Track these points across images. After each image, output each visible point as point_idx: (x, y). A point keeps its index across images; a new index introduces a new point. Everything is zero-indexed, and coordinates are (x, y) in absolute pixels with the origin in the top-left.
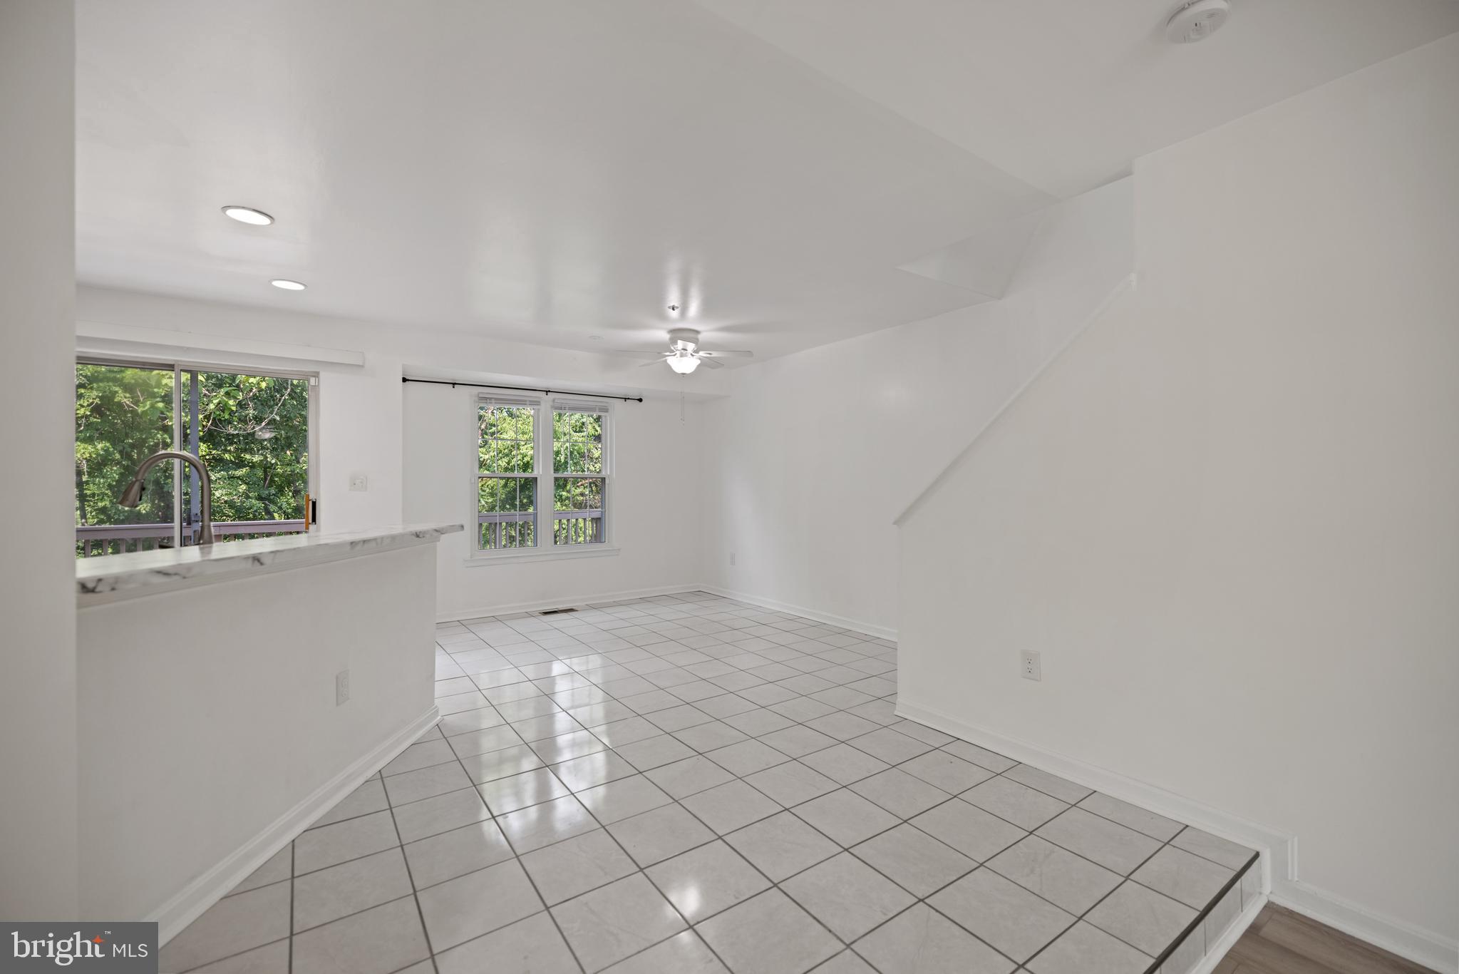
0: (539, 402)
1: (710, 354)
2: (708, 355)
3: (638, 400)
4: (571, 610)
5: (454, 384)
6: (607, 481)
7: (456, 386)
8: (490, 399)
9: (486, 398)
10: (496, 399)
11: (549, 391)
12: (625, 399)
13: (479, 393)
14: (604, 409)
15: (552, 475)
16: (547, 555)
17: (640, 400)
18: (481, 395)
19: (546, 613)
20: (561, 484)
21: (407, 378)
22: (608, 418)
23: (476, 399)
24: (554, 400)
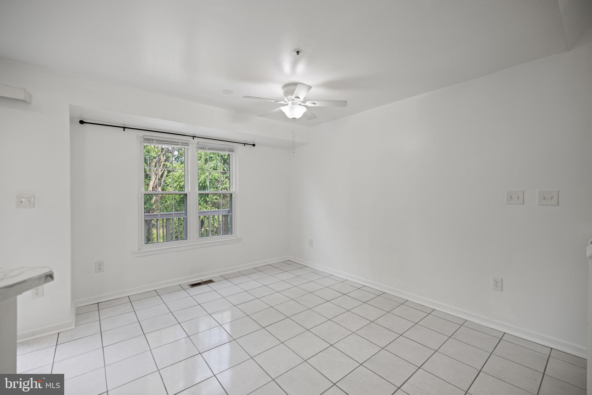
0: (188, 144)
1: (315, 104)
2: (313, 105)
3: (252, 145)
4: (211, 281)
5: (124, 128)
6: (233, 196)
7: (126, 129)
8: (153, 140)
9: (149, 140)
10: (156, 140)
11: (195, 137)
12: (245, 144)
13: (144, 136)
14: (231, 150)
15: (197, 191)
16: (193, 245)
17: (254, 145)
18: (145, 137)
19: (193, 285)
20: (203, 197)
21: (84, 121)
22: (234, 156)
23: (142, 140)
24: (198, 143)
